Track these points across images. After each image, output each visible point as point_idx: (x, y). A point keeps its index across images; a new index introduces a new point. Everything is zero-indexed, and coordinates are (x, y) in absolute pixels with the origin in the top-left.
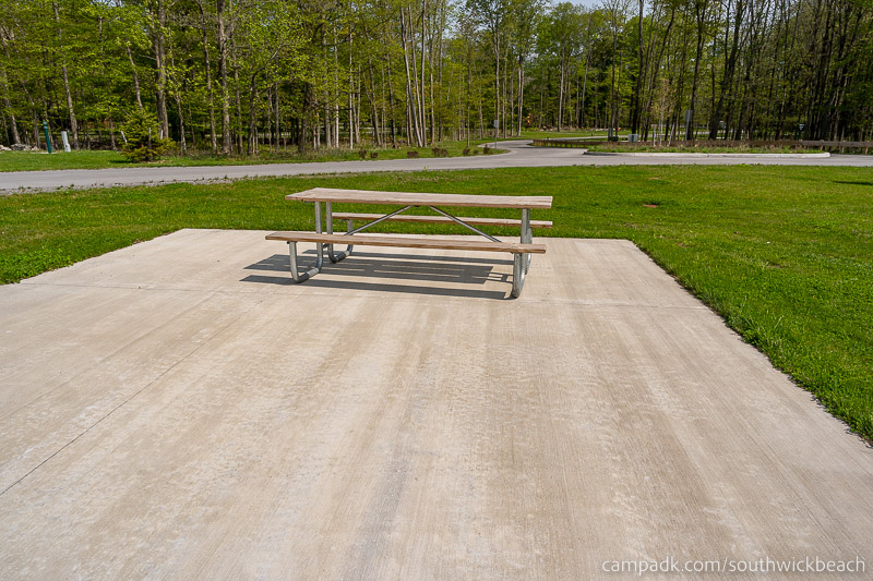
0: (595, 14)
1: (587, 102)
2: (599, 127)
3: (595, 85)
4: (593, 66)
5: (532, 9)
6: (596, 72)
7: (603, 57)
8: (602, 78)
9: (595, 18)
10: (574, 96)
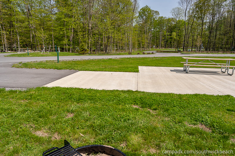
0: (169, 19)
1: (167, 41)
2: (170, 48)
3: (169, 37)
4: (169, 32)
5: (154, 18)
6: (169, 34)
7: (171, 30)
8: (171, 35)
9: (169, 20)
10: (163, 40)
